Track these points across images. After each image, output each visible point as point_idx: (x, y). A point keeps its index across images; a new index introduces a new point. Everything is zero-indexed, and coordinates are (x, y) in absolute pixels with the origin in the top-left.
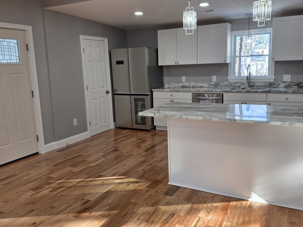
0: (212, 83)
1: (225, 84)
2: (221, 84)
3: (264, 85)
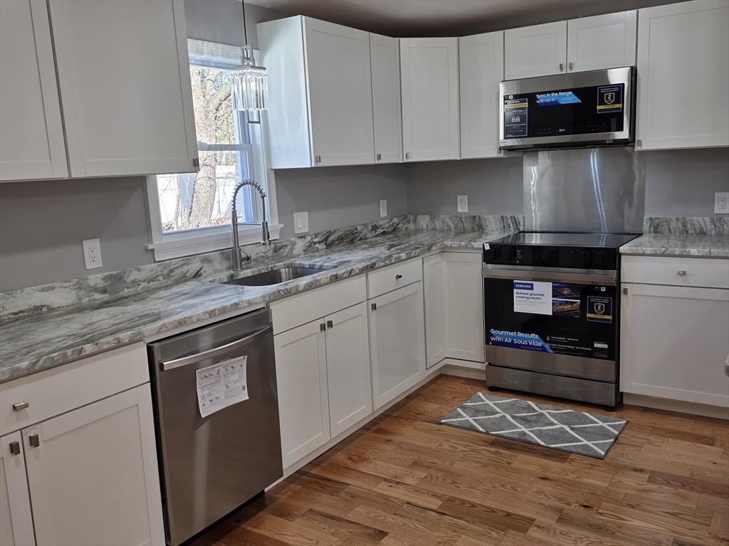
0: (92, 280)
1: (148, 269)
2: (134, 276)
3: (263, 255)
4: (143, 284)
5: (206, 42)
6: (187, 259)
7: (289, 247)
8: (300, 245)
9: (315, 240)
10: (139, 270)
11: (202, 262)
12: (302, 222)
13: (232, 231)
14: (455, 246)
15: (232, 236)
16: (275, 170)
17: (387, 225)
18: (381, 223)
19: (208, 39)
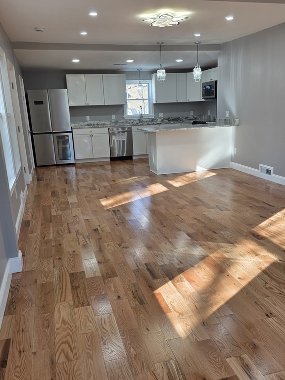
0: (113, 121)
1: (122, 121)
2: (120, 121)
3: (148, 121)
6: (131, 120)
7: (156, 120)
8: (159, 120)
9: (164, 119)
11: (134, 120)
12: (161, 115)
15: (140, 116)
16: (153, 104)
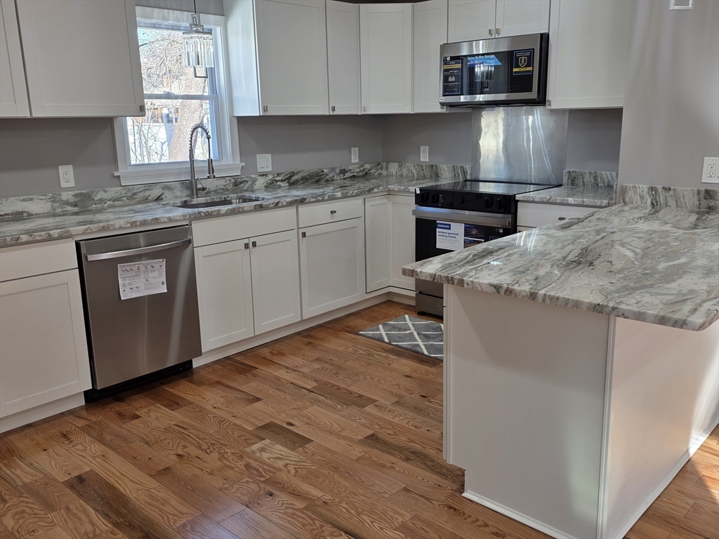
1: (113, 191)
2: (101, 195)
3: (223, 187)
4: (109, 203)
5: (171, 11)
6: (150, 186)
7: (249, 183)
9: (277, 179)
10: (106, 191)
11: (163, 189)
12: (265, 162)
13: (189, 166)
14: (396, 189)
15: (190, 170)
16: (238, 117)
17: (357, 170)
18: (350, 167)
19: (174, 8)
